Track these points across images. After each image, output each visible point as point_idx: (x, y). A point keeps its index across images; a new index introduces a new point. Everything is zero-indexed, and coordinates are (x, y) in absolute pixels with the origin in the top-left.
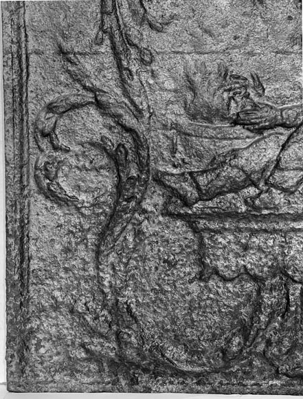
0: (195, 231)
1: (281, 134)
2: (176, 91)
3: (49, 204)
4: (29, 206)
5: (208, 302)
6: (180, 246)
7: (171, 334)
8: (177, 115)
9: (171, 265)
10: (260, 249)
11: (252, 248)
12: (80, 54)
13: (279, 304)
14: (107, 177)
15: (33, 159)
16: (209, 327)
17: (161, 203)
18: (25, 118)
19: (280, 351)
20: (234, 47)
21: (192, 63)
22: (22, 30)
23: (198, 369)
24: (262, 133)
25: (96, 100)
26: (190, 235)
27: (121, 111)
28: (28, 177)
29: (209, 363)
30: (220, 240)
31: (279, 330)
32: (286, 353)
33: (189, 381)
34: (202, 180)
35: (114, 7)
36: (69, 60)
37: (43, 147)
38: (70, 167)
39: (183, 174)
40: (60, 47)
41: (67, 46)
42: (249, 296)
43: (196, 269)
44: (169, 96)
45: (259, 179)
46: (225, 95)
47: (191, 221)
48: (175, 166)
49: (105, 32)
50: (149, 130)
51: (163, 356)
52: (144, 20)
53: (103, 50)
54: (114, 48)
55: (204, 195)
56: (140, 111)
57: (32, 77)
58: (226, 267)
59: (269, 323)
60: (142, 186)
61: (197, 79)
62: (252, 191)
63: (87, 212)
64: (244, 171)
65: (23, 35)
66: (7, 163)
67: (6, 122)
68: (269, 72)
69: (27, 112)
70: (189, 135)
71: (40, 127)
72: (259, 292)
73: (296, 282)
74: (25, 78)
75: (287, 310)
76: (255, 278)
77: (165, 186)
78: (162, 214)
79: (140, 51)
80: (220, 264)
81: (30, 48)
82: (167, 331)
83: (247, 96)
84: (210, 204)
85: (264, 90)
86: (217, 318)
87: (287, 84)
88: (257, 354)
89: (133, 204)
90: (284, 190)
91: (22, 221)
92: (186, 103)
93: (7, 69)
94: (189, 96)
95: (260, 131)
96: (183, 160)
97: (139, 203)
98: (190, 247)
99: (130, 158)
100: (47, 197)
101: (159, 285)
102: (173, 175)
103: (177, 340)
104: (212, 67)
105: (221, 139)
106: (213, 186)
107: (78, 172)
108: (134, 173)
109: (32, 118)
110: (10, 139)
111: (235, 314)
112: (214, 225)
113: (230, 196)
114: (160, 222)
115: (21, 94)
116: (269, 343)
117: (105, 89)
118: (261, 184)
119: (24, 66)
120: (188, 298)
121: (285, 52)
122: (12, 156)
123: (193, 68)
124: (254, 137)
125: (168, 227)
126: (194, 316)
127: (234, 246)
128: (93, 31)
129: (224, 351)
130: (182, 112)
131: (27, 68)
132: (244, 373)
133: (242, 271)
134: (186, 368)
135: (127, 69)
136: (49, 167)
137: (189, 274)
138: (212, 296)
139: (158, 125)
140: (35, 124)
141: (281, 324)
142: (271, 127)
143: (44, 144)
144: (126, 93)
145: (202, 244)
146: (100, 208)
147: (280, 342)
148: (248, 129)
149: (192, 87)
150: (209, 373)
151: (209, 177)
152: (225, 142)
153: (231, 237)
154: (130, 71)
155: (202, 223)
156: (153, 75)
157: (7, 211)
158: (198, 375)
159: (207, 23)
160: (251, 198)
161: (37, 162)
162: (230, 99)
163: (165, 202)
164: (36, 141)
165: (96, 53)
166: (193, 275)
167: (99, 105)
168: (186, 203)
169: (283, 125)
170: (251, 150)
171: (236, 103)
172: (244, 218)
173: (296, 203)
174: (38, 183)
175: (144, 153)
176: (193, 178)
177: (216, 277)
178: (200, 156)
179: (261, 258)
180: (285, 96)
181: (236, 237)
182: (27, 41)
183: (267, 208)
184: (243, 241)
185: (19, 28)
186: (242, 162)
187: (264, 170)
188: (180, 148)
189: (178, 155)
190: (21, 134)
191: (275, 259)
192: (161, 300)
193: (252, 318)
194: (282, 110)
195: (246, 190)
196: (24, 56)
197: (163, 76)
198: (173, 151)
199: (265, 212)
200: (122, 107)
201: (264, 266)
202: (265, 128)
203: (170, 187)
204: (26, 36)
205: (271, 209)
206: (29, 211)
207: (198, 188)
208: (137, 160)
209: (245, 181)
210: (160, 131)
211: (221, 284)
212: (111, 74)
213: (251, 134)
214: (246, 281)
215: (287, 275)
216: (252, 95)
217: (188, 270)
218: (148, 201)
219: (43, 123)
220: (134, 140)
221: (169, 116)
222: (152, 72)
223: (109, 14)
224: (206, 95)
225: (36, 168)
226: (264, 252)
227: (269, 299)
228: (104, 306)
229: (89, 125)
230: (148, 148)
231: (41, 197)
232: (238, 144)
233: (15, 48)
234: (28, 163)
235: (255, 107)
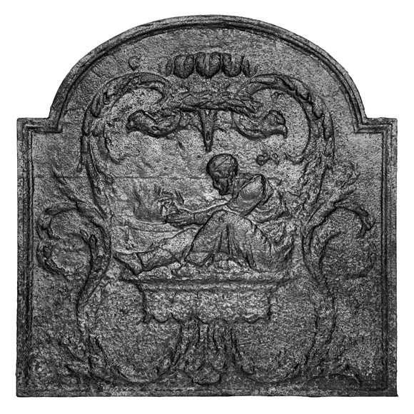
0: (140, 290)
1: (195, 229)
2: (128, 201)
3: (46, 274)
4: (32, 275)
5: (149, 337)
6: (131, 300)
7: (125, 358)
8: (128, 216)
9: (125, 313)
10: (182, 302)
11: (176, 302)
12: (67, 178)
13: (193, 338)
14: (84, 256)
15: (36, 243)
16: (149, 353)
17: (118, 272)
18: (31, 218)
19: (194, 368)
20: (165, 174)
21: (138, 184)
22: (30, 163)
23: (141, 381)
24: (183, 228)
25: (77, 207)
26: (137, 294)
27: (93, 214)
28: (32, 256)
29: (149, 376)
30: (157, 296)
31: (193, 355)
32: (198, 370)
33: (136, 389)
34: (145, 259)
35: (89, 149)
36: (60, 182)
37: (43, 236)
38: (60, 249)
39: (132, 254)
40: (54, 173)
41: (58, 173)
42: (175, 333)
43: (141, 316)
44: (124, 204)
45: (180, 258)
46: (159, 204)
47: (137, 285)
48: (127, 249)
49: (83, 164)
50: (110, 226)
51: (119, 372)
52: (107, 157)
53: (81, 175)
54: (88, 174)
55: (145, 268)
56: (105, 214)
57: (36, 192)
58: (160, 314)
59: (187, 350)
60: (106, 261)
61: (141, 194)
62: (176, 265)
63: (71, 279)
64: (171, 253)
65: (31, 166)
66: (19, 247)
67: (19, 222)
68: (186, 190)
69: (32, 214)
70: (136, 229)
71: (41, 224)
72: (181, 330)
73: (205, 323)
74: (31, 193)
75: (199, 341)
76: (178, 321)
77: (121, 262)
78: (120, 280)
79: (105, 176)
80: (156, 312)
81: (35, 173)
82: (122, 356)
83: (173, 204)
84: (150, 273)
85: (183, 201)
86: (154, 348)
87: (198, 197)
88: (180, 370)
89: (100, 273)
90: (196, 265)
91: (28, 285)
92: (134, 209)
93: (20, 188)
94: (137, 205)
95: (181, 227)
96: (133, 245)
97: (104, 273)
98: (137, 301)
99: (98, 244)
100: (44, 269)
101: (117, 326)
102: (126, 255)
103: (128, 362)
104: (150, 187)
105: (157, 232)
106: (151, 262)
107: (65, 253)
108: (101, 253)
109: (36, 217)
110: (21, 232)
111: (166, 344)
112: (153, 287)
113: (162, 268)
114: (117, 285)
115: (29, 203)
116: (187, 363)
117: (83, 200)
118: (182, 261)
119: (31, 185)
120: (136, 334)
121: (196, 178)
122: (22, 243)
123: (139, 187)
124: (177, 231)
125: (123, 288)
126: (139, 346)
127: (165, 301)
128: (76, 164)
129: (158, 369)
130: (132, 214)
131: (33, 186)
132: (172, 383)
133: (170, 316)
134: (134, 380)
135: (97, 187)
136: (46, 249)
137: (137, 318)
138: (151, 333)
139: (117, 223)
140: (37, 222)
141: (195, 351)
142: (188, 225)
143: (43, 234)
144: (96, 203)
145: (144, 299)
146: (79, 276)
147: (194, 362)
148: (173, 226)
149: (138, 199)
150: (148, 383)
151: (149, 256)
152: (159, 234)
153: (163, 295)
154: (99, 189)
155: (144, 286)
156: (114, 191)
157: (18, 279)
158: (141, 385)
159: (147, 160)
160: (175, 270)
161: (38, 246)
162: (162, 206)
163: (121, 273)
164: (38, 233)
165: (78, 177)
166: (139, 319)
167: (79, 210)
168: (134, 273)
169: (196, 223)
170: (175, 239)
171: (166, 209)
172: (171, 282)
173: (204, 273)
174: (39, 260)
175: (107, 241)
176: (138, 256)
177: (154, 321)
178: (144, 243)
179: (182, 308)
180: (197, 205)
181: (166, 294)
182: (33, 170)
183: (185, 276)
184: (171, 297)
185: (28, 162)
186: (169, 247)
187: (183, 252)
188: (131, 237)
189: (129, 242)
190: (29, 228)
191: (191, 308)
192: (118, 336)
193: (176, 347)
194: (194, 214)
195: (172, 265)
196: (31, 179)
197: (119, 192)
198: (127, 239)
199: (184, 279)
200: (94, 212)
201: (183, 314)
202: (184, 225)
203: (124, 262)
204: (33, 166)
205: (188, 277)
206: (33, 278)
207: (142, 263)
208: (103, 245)
209: (171, 259)
210: (118, 227)
211: (157, 325)
212: (87, 190)
213: (176, 229)
214: (174, 323)
215: (199, 319)
216: (176, 204)
217: (136, 316)
218: (110, 271)
219: (43, 221)
220: (102, 232)
221: (124, 217)
222: (113, 189)
223: (85, 153)
224: (147, 204)
225: (37, 250)
226: (184, 304)
227: (187, 335)
228: (81, 340)
229: (72, 222)
230: (110, 238)
231: (40, 269)
232: (167, 235)
233: (25, 175)
234: (33, 247)
235: (178, 212)
